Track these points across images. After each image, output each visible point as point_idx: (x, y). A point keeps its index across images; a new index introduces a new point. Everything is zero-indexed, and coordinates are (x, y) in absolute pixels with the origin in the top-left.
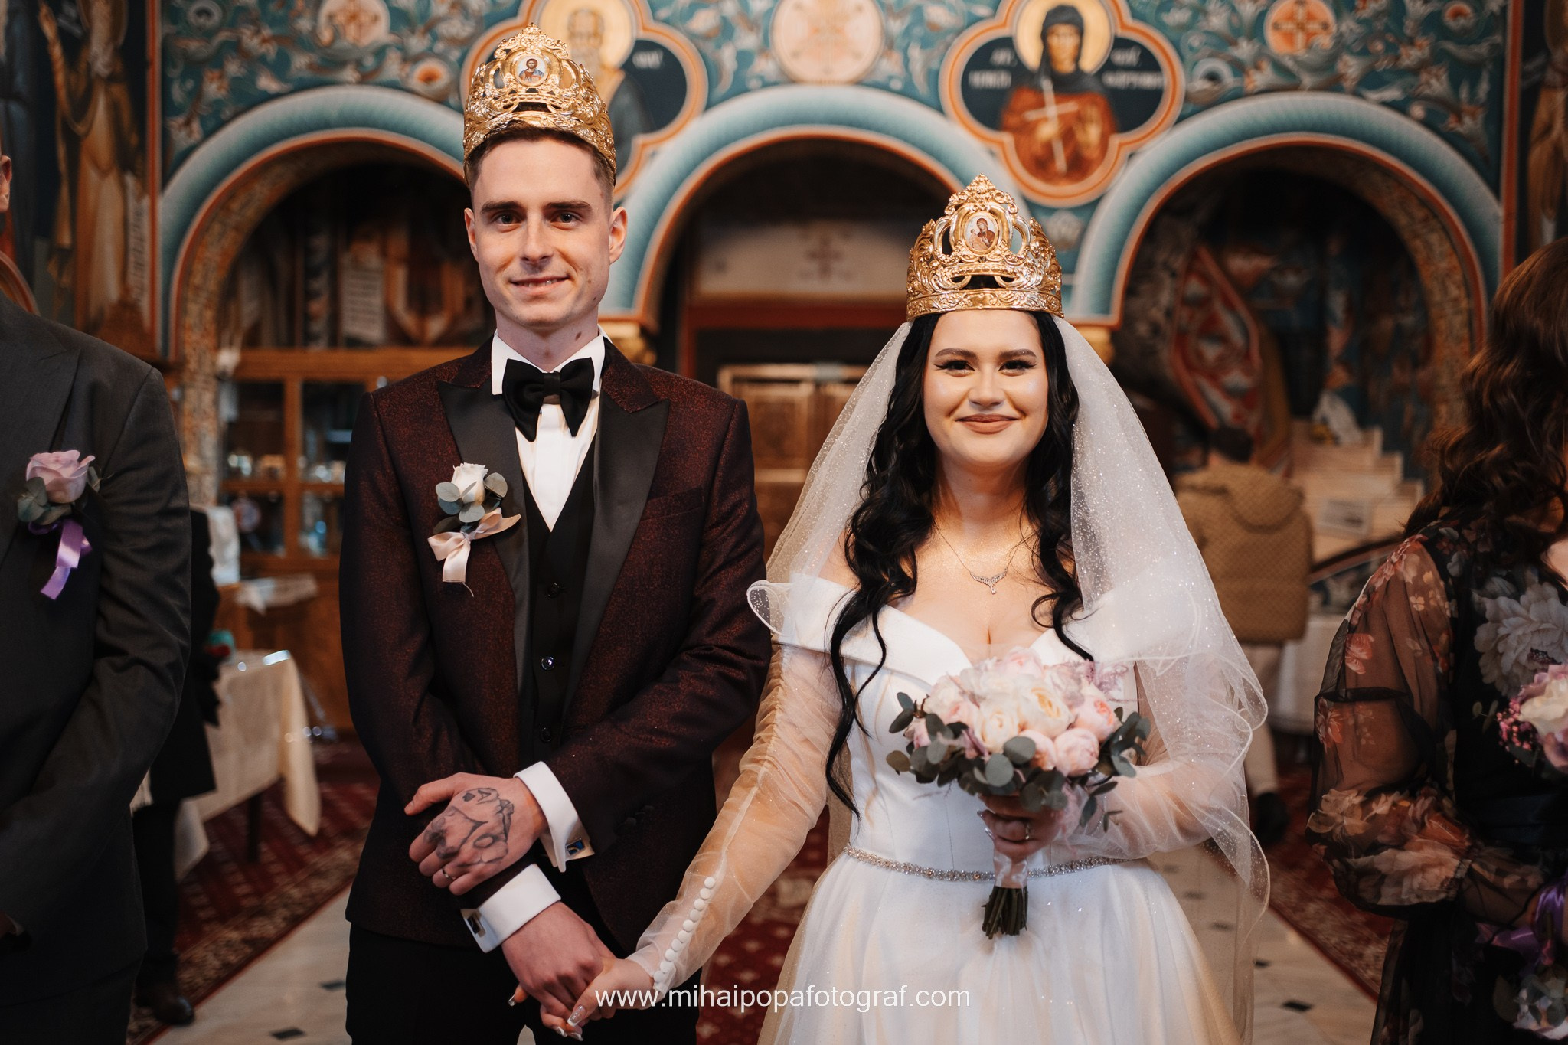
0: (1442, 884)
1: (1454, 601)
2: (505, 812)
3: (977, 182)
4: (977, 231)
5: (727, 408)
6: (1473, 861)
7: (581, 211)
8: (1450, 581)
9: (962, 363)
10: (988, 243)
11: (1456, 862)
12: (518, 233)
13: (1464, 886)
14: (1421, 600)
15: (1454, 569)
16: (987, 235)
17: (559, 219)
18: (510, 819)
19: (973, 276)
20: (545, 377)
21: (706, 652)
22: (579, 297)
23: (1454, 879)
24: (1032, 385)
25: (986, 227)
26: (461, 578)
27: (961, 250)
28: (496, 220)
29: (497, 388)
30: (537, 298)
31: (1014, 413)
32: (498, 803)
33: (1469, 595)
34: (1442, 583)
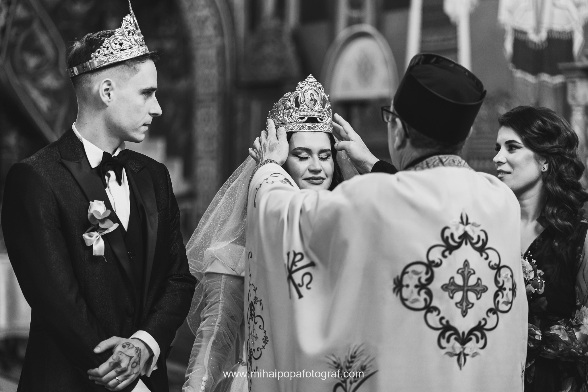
2: (139, 352)
3: (309, 78)
4: (310, 99)
10: (314, 104)
16: (314, 101)
18: (140, 355)
19: (308, 117)
21: (181, 277)
25: (313, 97)
26: (102, 253)
27: (303, 106)
31: (325, 177)
32: (135, 349)
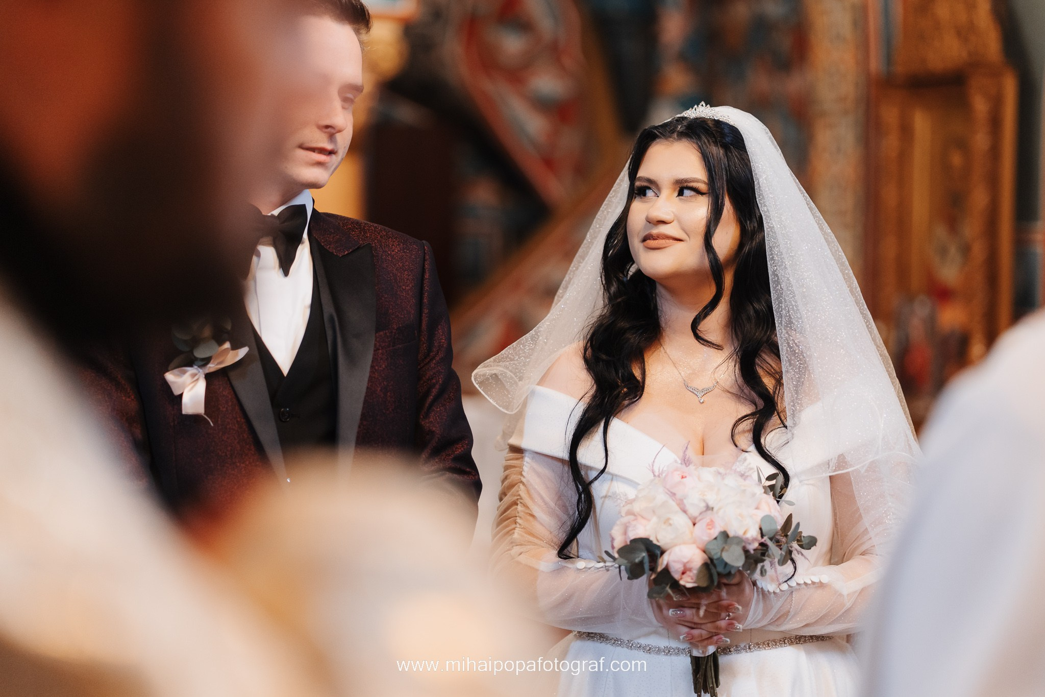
5: (419, 250)
26: (200, 409)
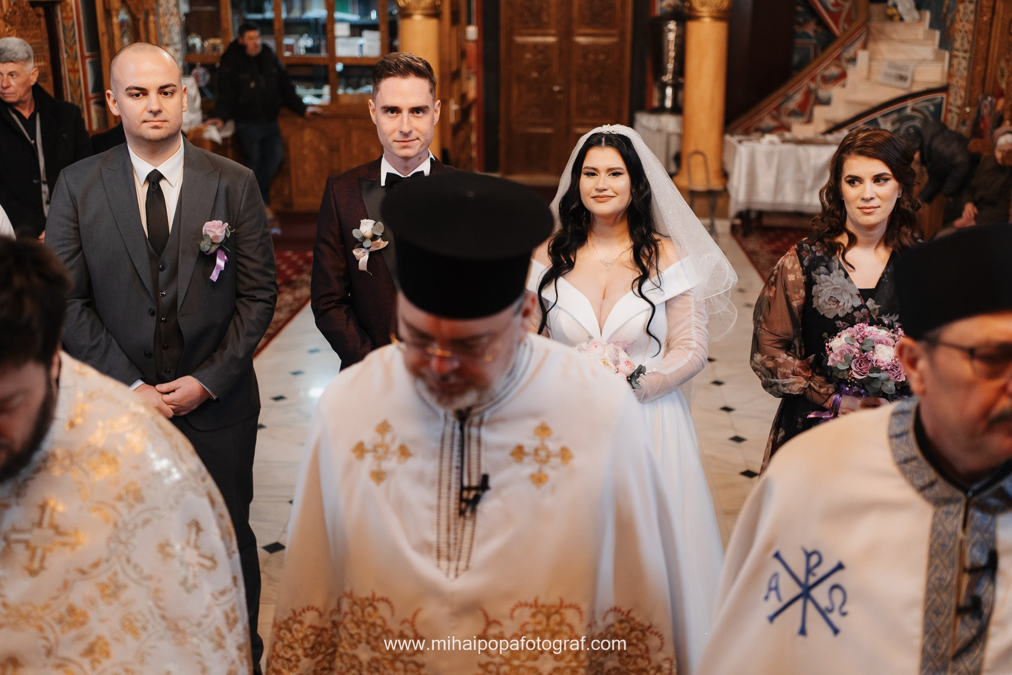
0: (799, 389)
1: (805, 276)
6: (811, 382)
7: (425, 109)
8: (804, 268)
9: (593, 173)
11: (805, 382)
12: (399, 119)
13: (806, 391)
14: (794, 276)
15: (806, 263)
17: (415, 113)
20: (404, 179)
22: (421, 146)
23: (804, 388)
24: (623, 182)
28: (387, 112)
29: (383, 184)
30: (405, 147)
31: (613, 194)
33: (811, 273)
34: (801, 269)
